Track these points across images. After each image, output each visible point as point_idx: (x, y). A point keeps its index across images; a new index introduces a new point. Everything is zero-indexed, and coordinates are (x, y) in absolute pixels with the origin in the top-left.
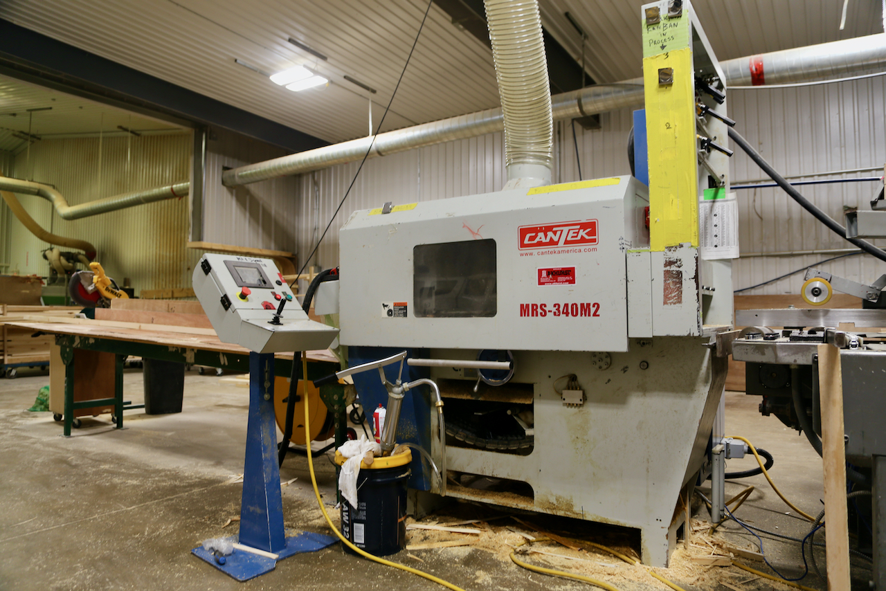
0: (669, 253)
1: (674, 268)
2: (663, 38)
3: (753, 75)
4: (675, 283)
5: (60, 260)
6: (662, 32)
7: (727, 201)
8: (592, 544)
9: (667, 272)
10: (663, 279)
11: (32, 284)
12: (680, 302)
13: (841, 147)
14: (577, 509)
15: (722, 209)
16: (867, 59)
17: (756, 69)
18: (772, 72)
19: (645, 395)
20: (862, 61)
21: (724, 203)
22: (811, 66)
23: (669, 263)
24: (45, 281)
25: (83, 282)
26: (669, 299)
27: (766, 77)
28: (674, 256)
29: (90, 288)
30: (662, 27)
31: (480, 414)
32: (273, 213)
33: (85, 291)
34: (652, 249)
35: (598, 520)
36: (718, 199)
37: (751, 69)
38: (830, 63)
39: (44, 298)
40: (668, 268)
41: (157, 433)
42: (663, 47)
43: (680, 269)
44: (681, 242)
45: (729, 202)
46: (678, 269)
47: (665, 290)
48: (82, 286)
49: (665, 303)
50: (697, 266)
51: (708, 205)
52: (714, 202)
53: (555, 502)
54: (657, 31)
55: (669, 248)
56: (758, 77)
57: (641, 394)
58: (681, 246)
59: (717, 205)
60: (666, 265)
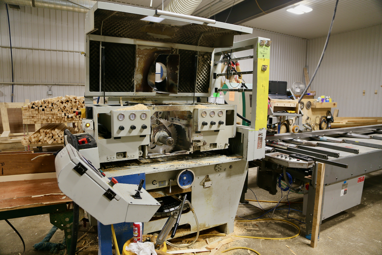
0: (260, 131)
1: (260, 136)
4: (261, 141)
7: (220, 98)
9: (259, 138)
10: (258, 140)
12: (261, 148)
15: (219, 101)
21: (219, 99)
23: (260, 135)
26: (259, 147)
28: (261, 132)
34: (256, 130)
35: (214, 227)
36: (217, 97)
40: (259, 136)
44: (263, 127)
45: (221, 99)
46: (261, 137)
47: (258, 144)
49: (258, 148)
50: (266, 135)
51: (214, 99)
52: (216, 98)
54: (262, 49)
58: (263, 129)
59: (217, 99)
60: (259, 135)
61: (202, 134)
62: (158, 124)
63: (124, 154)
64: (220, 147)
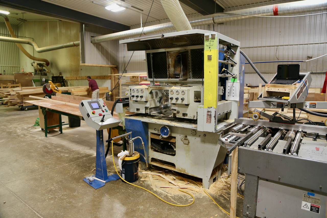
0: (208, 109)
1: (209, 113)
2: (210, 45)
3: (274, 12)
4: (210, 117)
5: (37, 66)
6: (210, 43)
7: (237, 83)
8: (192, 180)
9: (207, 114)
10: (206, 116)
11: (29, 75)
12: (210, 123)
13: (309, 34)
14: (186, 172)
15: (236, 85)
16: (314, 8)
17: (275, 10)
18: (281, 11)
19: (204, 143)
20: (313, 9)
21: (236, 83)
22: (295, 9)
23: (208, 112)
24: (33, 74)
25: (47, 87)
26: (208, 122)
27: (278, 13)
28: (210, 110)
29: (49, 89)
30: (210, 41)
31: (162, 143)
32: (109, 51)
33: (48, 90)
34: (204, 107)
35: (192, 175)
36: (235, 82)
37: (273, 10)
38: (301, 9)
39: (33, 80)
40: (208, 113)
41: (73, 135)
42: (210, 48)
43: (211, 114)
45: (238, 83)
46: (210, 114)
47: (207, 119)
48: (46, 89)
49: (207, 123)
50: (215, 113)
51: (232, 83)
52: (233, 82)
53: (181, 169)
54: (208, 42)
55: (208, 108)
56: (276, 13)
57: (203, 143)
58: (212, 107)
59: (234, 83)
60: (207, 112)
61: (177, 106)
62: (166, 98)
63: (138, 110)
64: (190, 117)
